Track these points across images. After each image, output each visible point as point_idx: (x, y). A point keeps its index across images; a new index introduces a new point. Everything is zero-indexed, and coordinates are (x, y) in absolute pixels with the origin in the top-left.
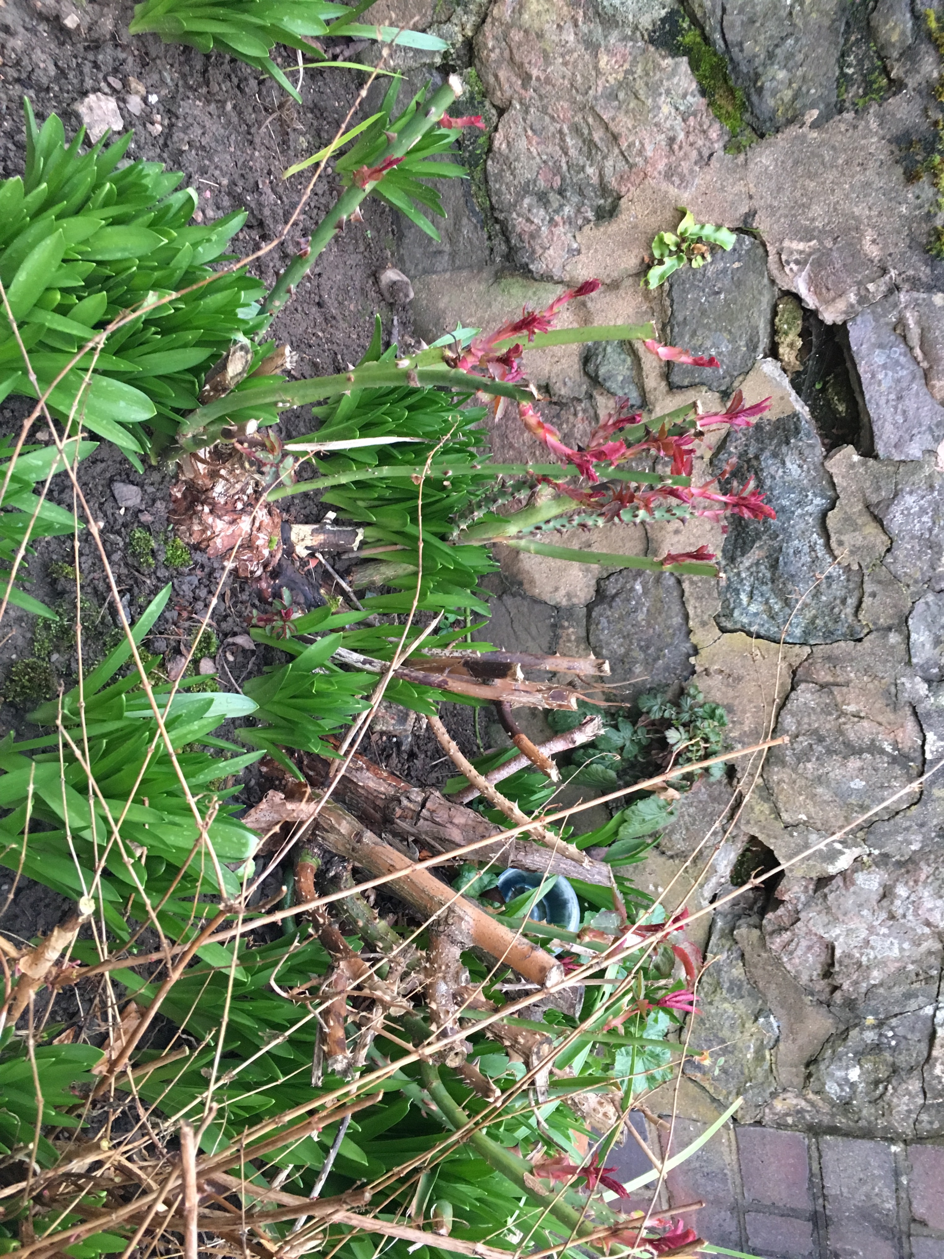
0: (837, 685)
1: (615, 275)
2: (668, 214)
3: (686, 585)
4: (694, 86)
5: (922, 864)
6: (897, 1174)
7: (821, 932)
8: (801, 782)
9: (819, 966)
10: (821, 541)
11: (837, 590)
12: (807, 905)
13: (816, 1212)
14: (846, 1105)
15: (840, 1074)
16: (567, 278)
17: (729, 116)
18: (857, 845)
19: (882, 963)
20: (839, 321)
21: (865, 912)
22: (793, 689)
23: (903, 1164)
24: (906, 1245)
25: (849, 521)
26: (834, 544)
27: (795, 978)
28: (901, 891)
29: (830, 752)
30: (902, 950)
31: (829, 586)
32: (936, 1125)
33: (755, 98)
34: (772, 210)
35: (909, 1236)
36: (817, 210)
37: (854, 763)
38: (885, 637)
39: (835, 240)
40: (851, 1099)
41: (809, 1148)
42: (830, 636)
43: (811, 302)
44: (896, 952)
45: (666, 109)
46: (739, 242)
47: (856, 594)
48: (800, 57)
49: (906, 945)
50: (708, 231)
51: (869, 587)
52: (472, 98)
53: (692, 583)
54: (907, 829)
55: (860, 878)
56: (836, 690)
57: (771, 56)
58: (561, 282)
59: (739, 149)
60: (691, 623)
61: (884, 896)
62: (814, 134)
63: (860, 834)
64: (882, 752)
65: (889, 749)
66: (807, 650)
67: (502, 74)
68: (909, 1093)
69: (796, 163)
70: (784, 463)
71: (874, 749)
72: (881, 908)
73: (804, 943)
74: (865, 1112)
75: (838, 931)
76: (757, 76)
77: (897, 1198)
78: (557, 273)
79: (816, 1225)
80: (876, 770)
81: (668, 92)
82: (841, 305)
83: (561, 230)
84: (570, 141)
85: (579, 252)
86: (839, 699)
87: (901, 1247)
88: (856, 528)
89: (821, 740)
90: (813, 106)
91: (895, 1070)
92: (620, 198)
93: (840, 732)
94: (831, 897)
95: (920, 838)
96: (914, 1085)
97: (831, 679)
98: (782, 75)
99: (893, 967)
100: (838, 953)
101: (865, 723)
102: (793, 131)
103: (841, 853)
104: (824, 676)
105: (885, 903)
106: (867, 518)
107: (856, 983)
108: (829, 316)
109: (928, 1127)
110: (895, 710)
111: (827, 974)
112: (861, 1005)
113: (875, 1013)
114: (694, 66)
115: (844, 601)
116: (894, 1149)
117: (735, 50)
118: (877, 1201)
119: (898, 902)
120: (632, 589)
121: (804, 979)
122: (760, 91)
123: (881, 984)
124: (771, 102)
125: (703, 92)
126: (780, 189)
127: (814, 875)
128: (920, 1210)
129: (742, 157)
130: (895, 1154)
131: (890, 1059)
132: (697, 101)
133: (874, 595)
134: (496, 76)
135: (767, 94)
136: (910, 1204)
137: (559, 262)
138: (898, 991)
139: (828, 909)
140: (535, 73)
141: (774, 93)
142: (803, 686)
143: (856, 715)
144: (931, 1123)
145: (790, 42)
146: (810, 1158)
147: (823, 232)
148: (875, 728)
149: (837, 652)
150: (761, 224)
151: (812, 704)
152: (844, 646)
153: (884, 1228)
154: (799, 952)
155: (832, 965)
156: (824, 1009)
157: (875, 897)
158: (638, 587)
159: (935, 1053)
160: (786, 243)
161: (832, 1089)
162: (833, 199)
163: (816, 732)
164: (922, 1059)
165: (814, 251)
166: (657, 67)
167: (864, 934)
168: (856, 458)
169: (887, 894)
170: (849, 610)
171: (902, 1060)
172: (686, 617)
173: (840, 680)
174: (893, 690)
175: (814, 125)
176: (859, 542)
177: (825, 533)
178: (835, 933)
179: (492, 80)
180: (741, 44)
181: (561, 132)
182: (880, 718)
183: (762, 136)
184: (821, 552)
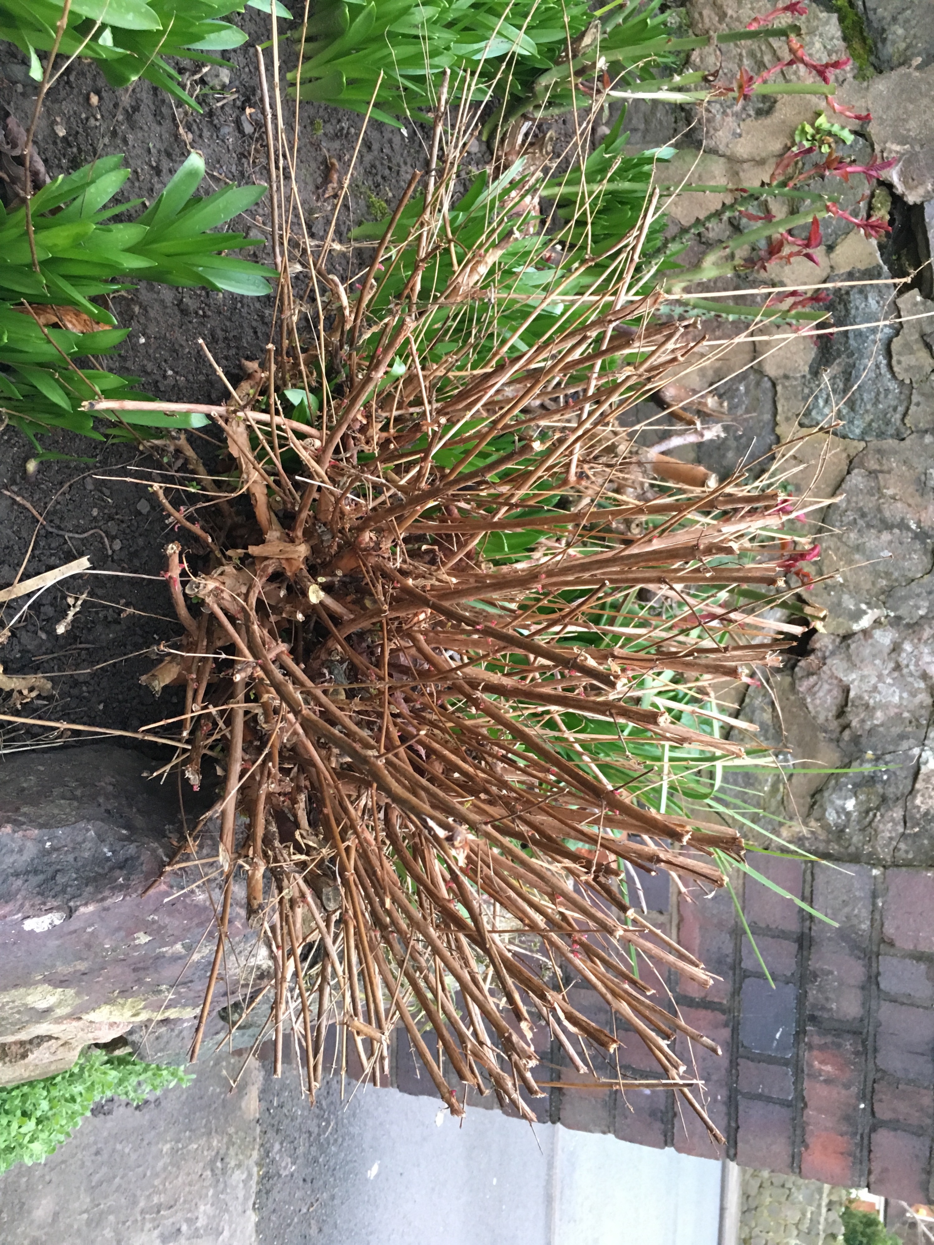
0: (881, 472)
1: (764, 155)
2: (809, 115)
3: (779, 388)
4: (839, 34)
5: (926, 627)
6: (874, 896)
7: (841, 675)
8: (844, 549)
9: (834, 708)
10: (884, 362)
11: (892, 401)
12: (833, 653)
13: (802, 934)
14: (840, 833)
15: (839, 802)
16: (728, 153)
17: (859, 57)
18: (878, 607)
19: (885, 707)
20: (918, 201)
21: (877, 662)
22: (849, 473)
23: (880, 887)
24: (874, 965)
25: (908, 348)
26: (894, 362)
27: (814, 718)
28: (908, 647)
29: (869, 526)
30: (901, 698)
31: (886, 396)
32: (910, 856)
33: (880, 45)
34: (882, 121)
35: (878, 955)
36: (912, 124)
37: (886, 536)
38: (922, 437)
39: (922, 146)
40: (845, 827)
41: (805, 872)
42: (881, 435)
43: (900, 188)
44: (896, 699)
45: (818, 45)
46: (855, 142)
47: (905, 404)
48: (913, 23)
49: (905, 695)
50: (836, 129)
51: (915, 398)
52: (680, 27)
53: (784, 387)
54: (918, 595)
55: (877, 634)
56: (880, 476)
57: (894, 19)
58: (723, 156)
59: (864, 78)
60: (778, 418)
61: (894, 650)
62: (917, 74)
63: (882, 597)
64: (908, 528)
65: (914, 527)
66: (863, 444)
67: (706, 12)
68: (893, 820)
69: (902, 91)
70: (866, 298)
71: (903, 525)
72: (890, 659)
73: (826, 687)
74: (855, 840)
75: (854, 676)
76: (884, 30)
77: (872, 920)
78: (722, 148)
79: (801, 947)
80: (901, 543)
81: (821, 35)
82: (921, 191)
83: (730, 119)
84: (746, 62)
85: (740, 136)
86: (882, 483)
87: (870, 966)
88: (912, 352)
89: (863, 515)
90: (919, 54)
91: (884, 799)
92: (775, 102)
93: (879, 510)
94: (853, 646)
95: (926, 604)
96: (898, 814)
97: (877, 467)
98: (900, 31)
99: (892, 712)
100: (852, 694)
101: (899, 505)
102: (903, 70)
103: (865, 613)
104: (873, 465)
105: (893, 655)
106: (921, 345)
107: (863, 721)
108: (911, 199)
109: (904, 856)
110: (922, 495)
111: (841, 713)
112: (864, 740)
113: (874, 749)
114: (841, 20)
115: (895, 409)
116: (875, 872)
117: (871, 14)
118: (855, 921)
119: (904, 655)
120: (738, 389)
121: (821, 719)
122: (884, 41)
123: (882, 725)
124: (891, 50)
125: (845, 39)
126: (889, 107)
127: (842, 632)
128: (890, 930)
129: (865, 84)
130: (875, 877)
131: (881, 791)
132: (840, 44)
133: (918, 404)
134: (701, 14)
135: (888, 43)
136: (882, 925)
137: (724, 141)
138: (896, 730)
139: (849, 658)
140: (730, 12)
141: (894, 43)
142: (856, 471)
143: (893, 498)
144: (907, 852)
145: (909, 12)
146: (804, 882)
147: (915, 139)
148: (906, 509)
149: (885, 447)
150: (873, 129)
151: (861, 486)
152: (891, 443)
153: (858, 947)
154: (821, 694)
155: (846, 705)
156: (833, 745)
157: (886, 650)
158: (742, 388)
159: (918, 786)
160: (888, 145)
161: (831, 816)
162: (925, 117)
163: (861, 509)
164: (906, 791)
165: (907, 152)
166: (816, 17)
167: (874, 680)
168: (919, 298)
169: (896, 648)
170: (898, 416)
171: (891, 791)
172: (775, 413)
173: (885, 468)
174: (923, 478)
175: (918, 68)
176: (913, 362)
177: (889, 354)
178: (851, 677)
179: (696, 16)
180: (875, 10)
181: (740, 55)
182: (910, 501)
183: (881, 72)
184: (884, 369)
